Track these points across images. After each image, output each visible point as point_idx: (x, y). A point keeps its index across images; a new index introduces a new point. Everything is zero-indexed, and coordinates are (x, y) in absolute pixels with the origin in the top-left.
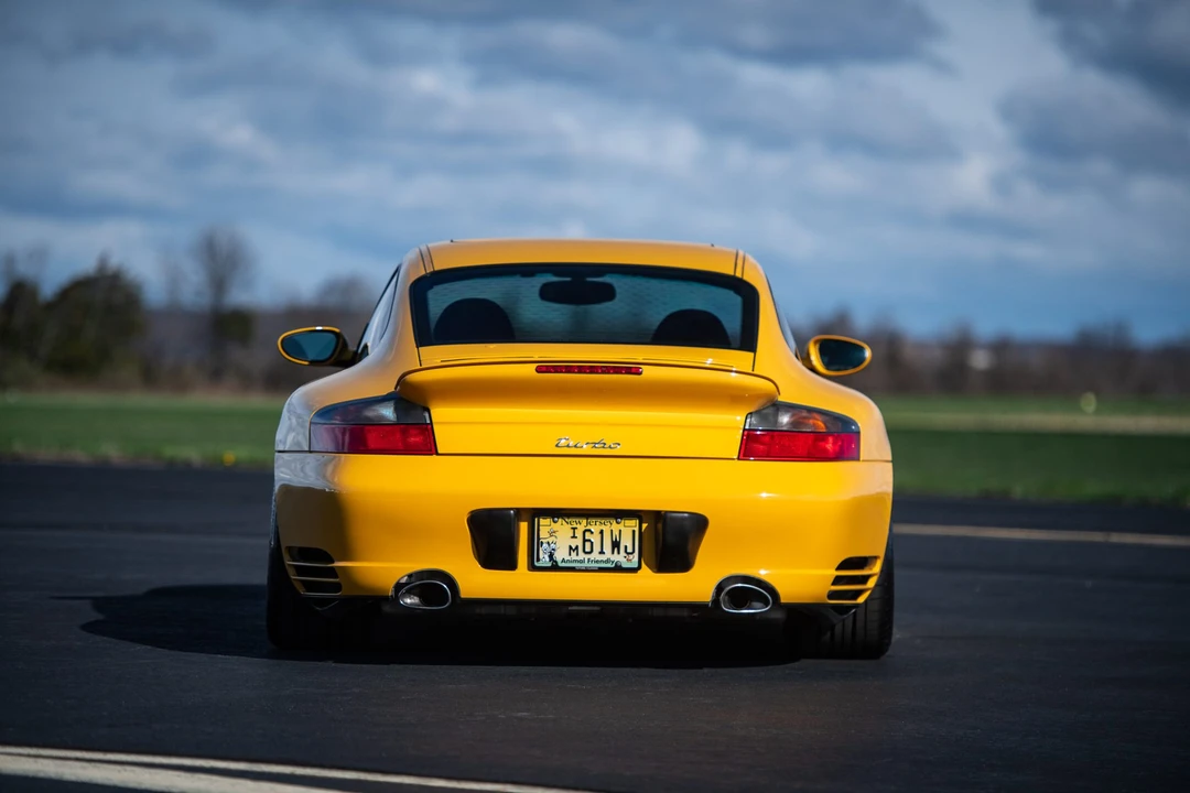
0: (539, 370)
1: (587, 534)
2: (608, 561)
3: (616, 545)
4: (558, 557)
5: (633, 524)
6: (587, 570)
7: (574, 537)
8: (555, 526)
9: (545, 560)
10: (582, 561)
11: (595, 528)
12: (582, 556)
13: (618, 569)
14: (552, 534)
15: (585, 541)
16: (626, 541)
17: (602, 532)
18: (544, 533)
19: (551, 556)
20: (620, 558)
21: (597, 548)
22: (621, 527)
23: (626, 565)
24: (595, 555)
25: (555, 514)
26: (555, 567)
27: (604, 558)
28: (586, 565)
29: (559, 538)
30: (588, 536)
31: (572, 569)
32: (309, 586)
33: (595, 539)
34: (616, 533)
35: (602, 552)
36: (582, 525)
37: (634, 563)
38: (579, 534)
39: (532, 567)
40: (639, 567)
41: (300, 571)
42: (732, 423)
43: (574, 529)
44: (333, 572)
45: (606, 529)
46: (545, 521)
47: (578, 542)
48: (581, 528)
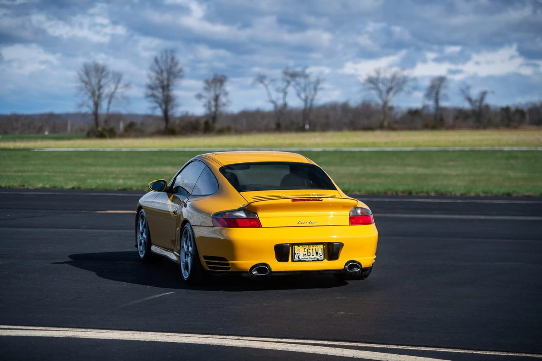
0: (292, 200)
1: (309, 250)
2: (315, 258)
3: (317, 253)
4: (300, 257)
5: (321, 246)
6: (309, 261)
8: (299, 248)
9: (296, 259)
10: (307, 258)
11: (311, 248)
12: (307, 257)
13: (318, 260)
14: (298, 250)
15: (308, 252)
16: (320, 252)
18: (296, 250)
19: (298, 257)
20: (318, 257)
21: (311, 254)
22: (318, 247)
23: (320, 259)
24: (311, 256)
25: (299, 244)
26: (299, 261)
27: (313, 257)
28: (308, 259)
29: (300, 252)
31: (305, 261)
32: (210, 267)
33: (311, 251)
34: (317, 249)
35: (313, 255)
36: (307, 247)
37: (322, 258)
38: (306, 250)
39: (293, 261)
40: (324, 259)
41: (207, 263)
42: (346, 214)
43: (304, 249)
44: (228, 264)
45: (314, 248)
46: (296, 247)
47: (306, 253)
48: (306, 248)
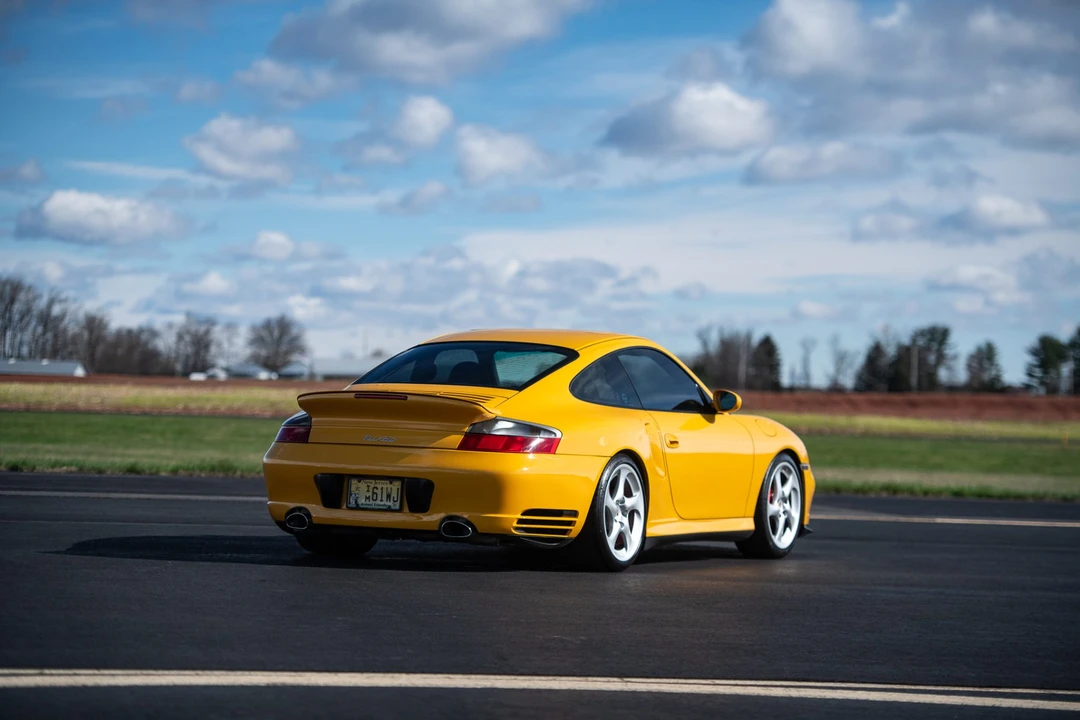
0: (356, 397)
1: (375, 489)
2: (384, 505)
3: (389, 496)
4: (362, 501)
5: (397, 485)
6: (373, 510)
7: (368, 491)
8: (360, 484)
9: (353, 503)
10: (371, 505)
11: (379, 486)
12: (371, 502)
13: (389, 510)
14: (357, 489)
15: (373, 493)
16: (394, 494)
17: (382, 489)
18: (353, 488)
19: (356, 502)
20: (390, 503)
21: (379, 498)
22: (391, 486)
23: (393, 508)
24: (378, 502)
25: (361, 477)
26: (357, 508)
27: (382, 503)
28: (373, 507)
29: (360, 491)
30: (375, 491)
31: (367, 509)
33: (379, 492)
34: (389, 489)
35: (382, 500)
36: (372, 483)
37: (397, 507)
38: (371, 489)
39: (348, 508)
40: (400, 509)
43: (368, 486)
45: (385, 486)
46: (354, 482)
47: (370, 494)
48: (372, 486)
